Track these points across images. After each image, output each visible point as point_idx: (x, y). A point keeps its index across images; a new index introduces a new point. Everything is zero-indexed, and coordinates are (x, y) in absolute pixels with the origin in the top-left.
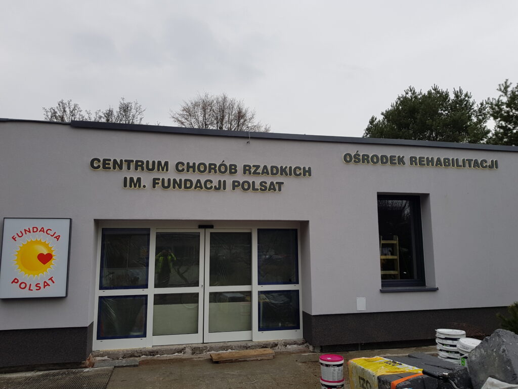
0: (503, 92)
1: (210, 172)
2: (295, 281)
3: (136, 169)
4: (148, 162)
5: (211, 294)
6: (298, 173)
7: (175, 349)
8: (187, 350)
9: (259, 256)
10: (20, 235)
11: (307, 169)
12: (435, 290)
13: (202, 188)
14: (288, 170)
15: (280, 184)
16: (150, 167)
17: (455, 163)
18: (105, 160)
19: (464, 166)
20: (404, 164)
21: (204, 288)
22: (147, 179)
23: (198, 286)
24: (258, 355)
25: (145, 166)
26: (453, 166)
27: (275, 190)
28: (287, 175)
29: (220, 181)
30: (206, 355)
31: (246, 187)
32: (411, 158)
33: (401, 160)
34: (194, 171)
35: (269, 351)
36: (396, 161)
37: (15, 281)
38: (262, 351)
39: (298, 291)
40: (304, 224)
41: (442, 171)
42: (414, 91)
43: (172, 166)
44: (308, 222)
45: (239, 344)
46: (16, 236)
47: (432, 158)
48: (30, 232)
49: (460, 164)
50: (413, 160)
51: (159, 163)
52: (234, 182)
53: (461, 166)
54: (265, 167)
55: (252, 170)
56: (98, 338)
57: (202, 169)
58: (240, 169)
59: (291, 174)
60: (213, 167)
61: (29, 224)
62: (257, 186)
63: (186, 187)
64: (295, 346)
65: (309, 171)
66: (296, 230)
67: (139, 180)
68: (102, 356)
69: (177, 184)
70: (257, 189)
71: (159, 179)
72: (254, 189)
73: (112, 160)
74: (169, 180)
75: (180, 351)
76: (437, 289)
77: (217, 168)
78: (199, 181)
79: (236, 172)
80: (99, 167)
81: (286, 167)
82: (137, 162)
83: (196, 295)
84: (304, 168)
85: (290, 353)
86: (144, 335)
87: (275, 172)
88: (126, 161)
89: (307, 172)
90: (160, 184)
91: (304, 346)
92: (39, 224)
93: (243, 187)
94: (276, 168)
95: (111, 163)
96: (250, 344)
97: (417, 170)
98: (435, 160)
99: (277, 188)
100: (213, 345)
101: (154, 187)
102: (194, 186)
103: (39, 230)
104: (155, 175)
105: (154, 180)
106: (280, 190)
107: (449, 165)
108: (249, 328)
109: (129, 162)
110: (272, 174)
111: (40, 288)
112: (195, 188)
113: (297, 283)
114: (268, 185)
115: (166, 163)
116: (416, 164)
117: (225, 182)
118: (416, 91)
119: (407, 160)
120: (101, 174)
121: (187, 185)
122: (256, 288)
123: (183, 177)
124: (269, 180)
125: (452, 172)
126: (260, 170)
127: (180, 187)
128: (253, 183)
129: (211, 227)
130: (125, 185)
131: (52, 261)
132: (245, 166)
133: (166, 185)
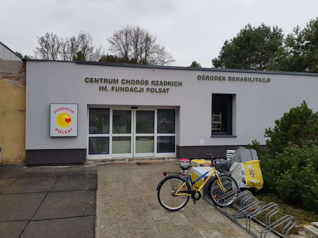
0: (295, 32)
1: (136, 84)
2: (173, 132)
3: (105, 82)
4: (109, 79)
5: (136, 137)
6: (176, 84)
7: (122, 159)
8: (126, 159)
9: (158, 121)
10: (57, 111)
11: (180, 83)
12: (236, 137)
13: (133, 91)
14: (171, 83)
15: (168, 89)
16: (111, 82)
17: (250, 80)
18: (91, 78)
19: (254, 81)
20: (225, 80)
21: (133, 134)
22: (109, 87)
23: (131, 133)
24: (157, 162)
25: (108, 81)
26: (249, 81)
27: (165, 92)
28: (171, 85)
29: (141, 88)
30: (135, 162)
31: (152, 91)
32: (229, 77)
33: (224, 78)
34: (130, 83)
35: (161, 160)
36: (222, 79)
37: (56, 129)
38: (158, 160)
39: (174, 137)
40: (178, 107)
41: (243, 83)
42: (250, 26)
43: (120, 81)
44: (180, 106)
45: (149, 158)
46: (56, 111)
47: (239, 77)
48: (61, 109)
49: (252, 80)
50: (230, 78)
51: (114, 80)
52: (147, 88)
53: (252, 81)
54: (161, 82)
55: (155, 83)
56: (89, 154)
57: (133, 83)
58: (150, 82)
59: (173, 85)
60: (138, 81)
61: (61, 106)
62: (158, 90)
63: (126, 91)
64: (173, 159)
65: (181, 83)
66: (175, 110)
67: (106, 87)
68: (91, 161)
69: (122, 89)
70: (158, 92)
71: (114, 87)
72: (156, 92)
73: (94, 79)
74: (119, 87)
75: (124, 160)
76: (237, 136)
77: (140, 82)
78: (132, 88)
79: (148, 84)
80: (88, 81)
81: (171, 82)
82: (105, 79)
83: (130, 137)
84: (179, 82)
85: (170, 162)
86: (108, 153)
87: (165, 84)
88: (100, 79)
89: (180, 84)
90: (115, 89)
91: (176, 159)
92: (65, 106)
93: (151, 91)
94: (166, 82)
95: (94, 80)
96: (153, 158)
97: (231, 83)
98: (240, 78)
99: (166, 91)
100: (138, 158)
101: (112, 90)
102: (129, 90)
103: (65, 108)
104: (113, 85)
105: (112, 87)
106: (168, 92)
107: (247, 80)
108: (153, 151)
109: (101, 79)
110: (164, 85)
111: (67, 132)
112: (130, 91)
113: (174, 133)
114: (162, 90)
115: (117, 80)
116: (231, 80)
117: (143, 88)
118: (251, 26)
119: (227, 78)
120: (90, 84)
121: (126, 90)
122: (156, 135)
123: (125, 86)
124: (163, 87)
125: (248, 83)
126: (159, 83)
127: (123, 91)
128: (156, 89)
129: (137, 108)
130: (100, 90)
131: (71, 122)
132: (152, 81)
133: (117, 89)
